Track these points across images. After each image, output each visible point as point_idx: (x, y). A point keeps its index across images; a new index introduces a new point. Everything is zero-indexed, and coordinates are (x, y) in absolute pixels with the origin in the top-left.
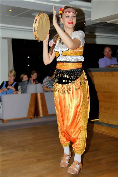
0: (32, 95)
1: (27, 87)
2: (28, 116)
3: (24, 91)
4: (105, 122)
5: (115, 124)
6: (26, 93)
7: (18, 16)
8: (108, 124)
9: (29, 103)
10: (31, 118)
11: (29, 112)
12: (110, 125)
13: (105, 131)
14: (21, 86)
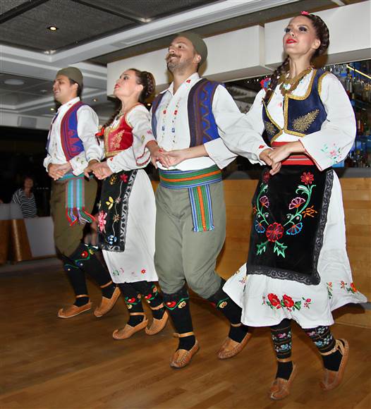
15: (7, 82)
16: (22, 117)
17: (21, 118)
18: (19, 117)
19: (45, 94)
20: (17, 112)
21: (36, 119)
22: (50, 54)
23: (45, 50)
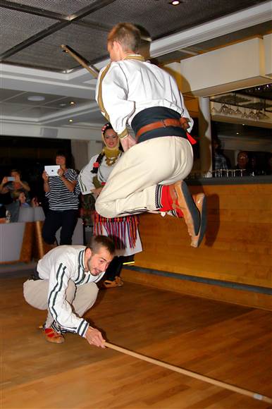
0: (27, 224)
1: (19, 211)
2: (21, 258)
3: (14, 219)
4: (143, 266)
5: (159, 269)
6: (17, 222)
7: (6, 101)
8: (147, 269)
9: (22, 238)
10: (26, 262)
11: (22, 252)
12: (151, 271)
13: (144, 279)
14: (9, 210)
15: (30, 99)
16: (45, 129)
17: (43, 130)
18: (42, 128)
19: (63, 107)
20: (40, 124)
21: (57, 130)
22: (66, 73)
23: (63, 70)
